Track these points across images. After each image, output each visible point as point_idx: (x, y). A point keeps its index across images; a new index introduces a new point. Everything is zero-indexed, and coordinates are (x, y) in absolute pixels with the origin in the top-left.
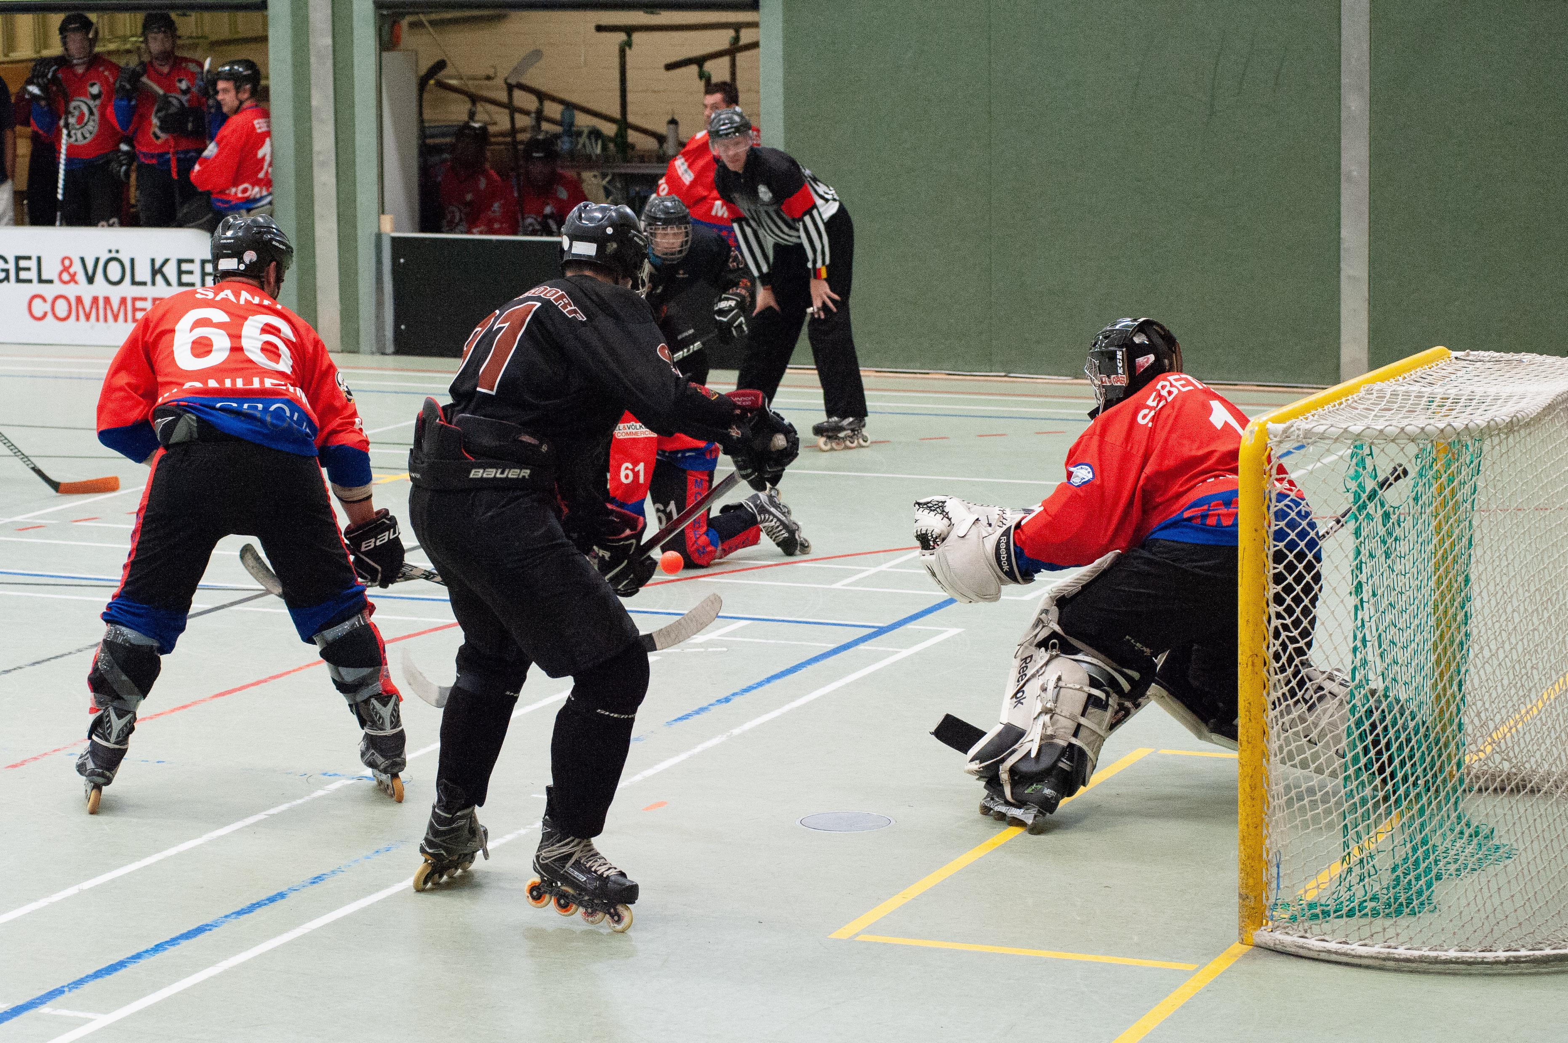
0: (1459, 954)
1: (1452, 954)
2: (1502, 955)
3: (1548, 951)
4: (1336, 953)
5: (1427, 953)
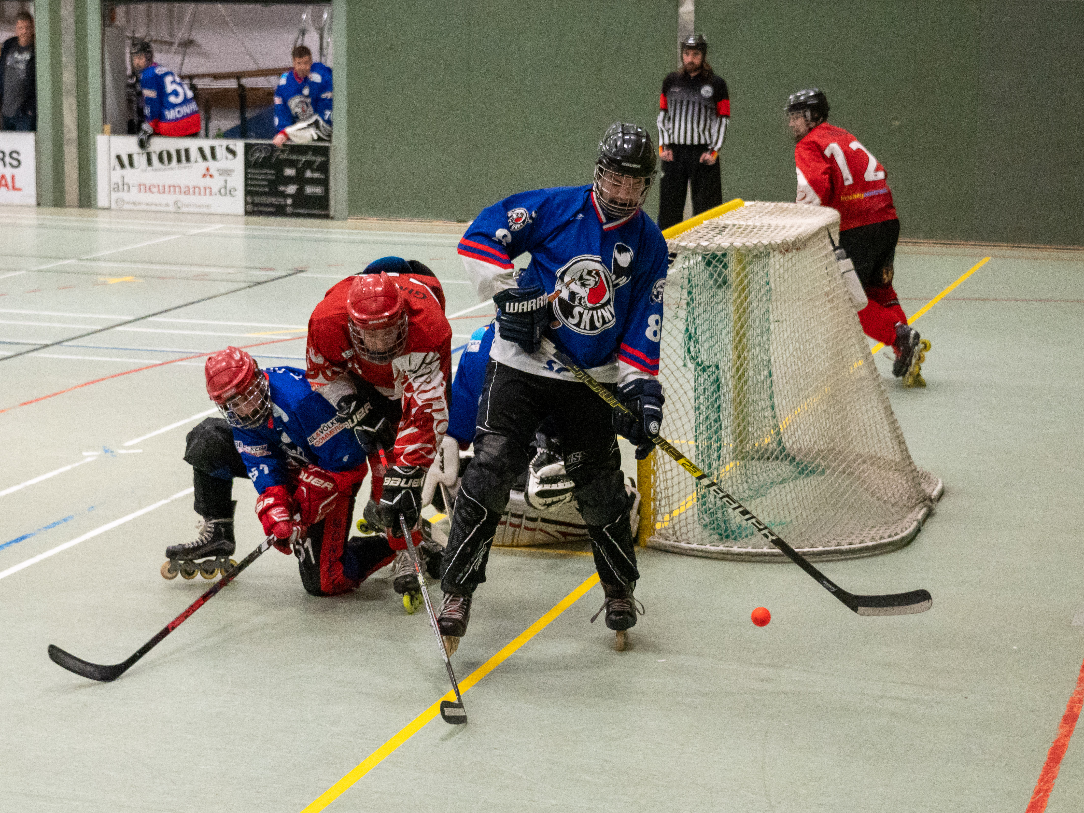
5: (751, 550)
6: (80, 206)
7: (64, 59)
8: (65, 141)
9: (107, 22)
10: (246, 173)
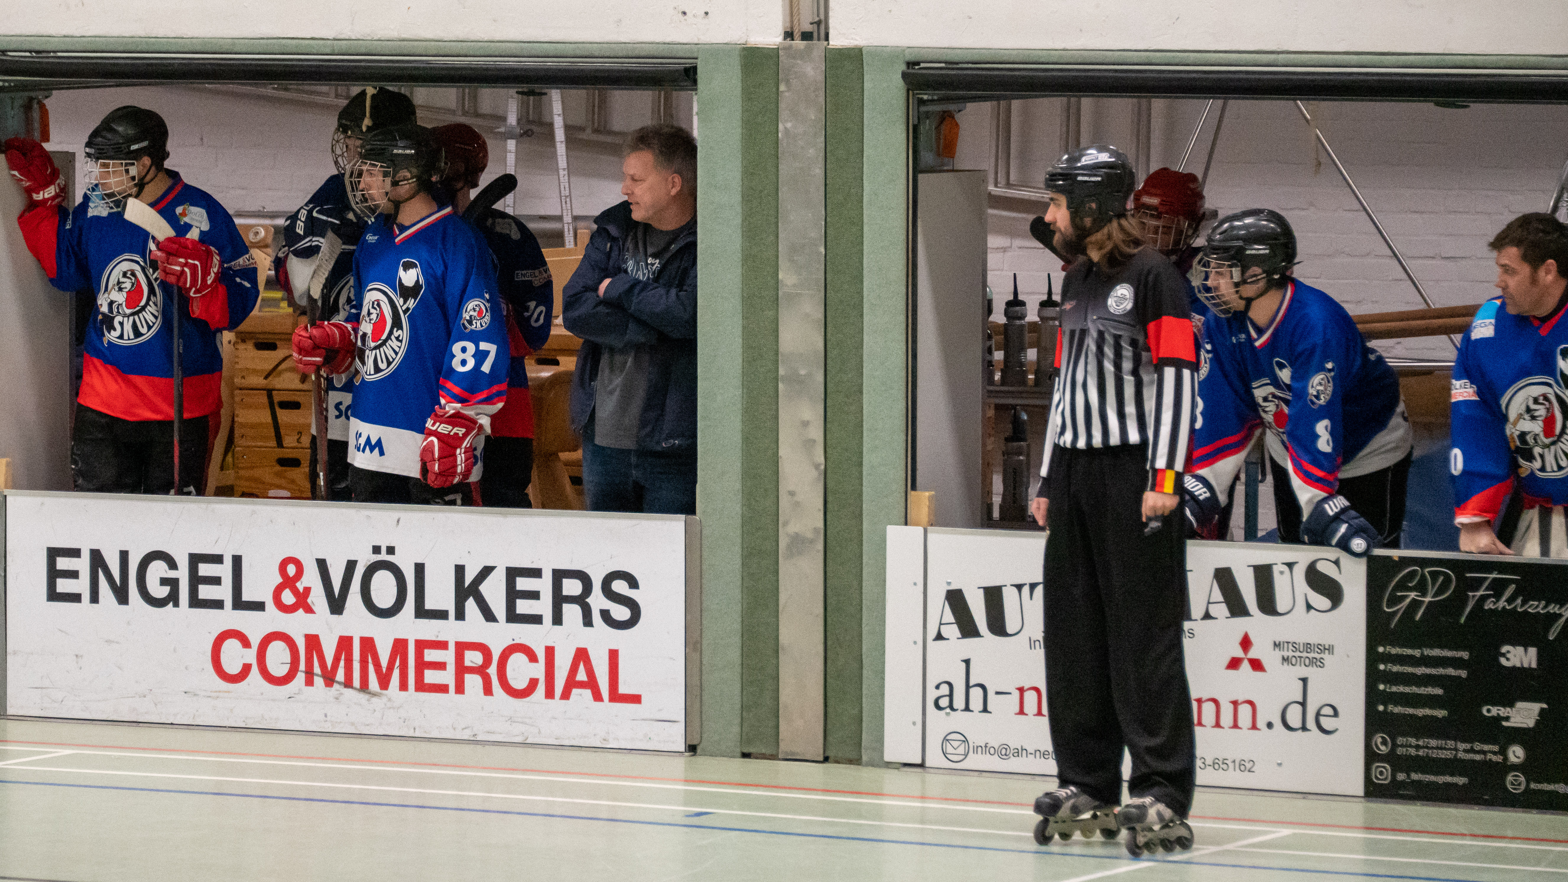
6: (826, 759)
7: (787, 277)
8: (783, 543)
9: (928, 157)
10: (1372, 658)
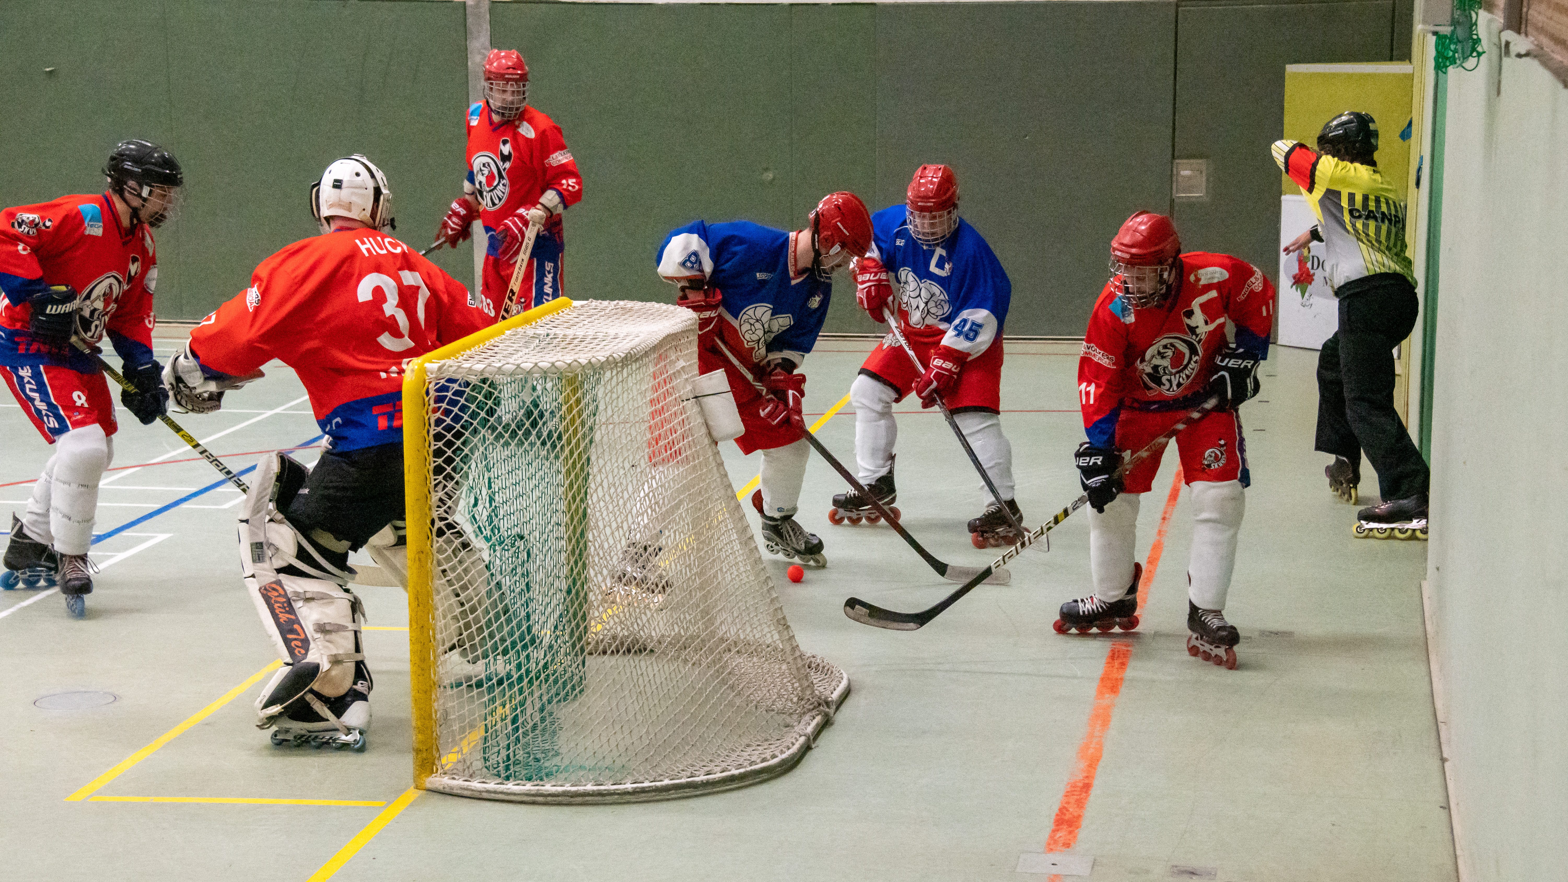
0: (596, 788)
1: (590, 787)
2: (629, 786)
3: (667, 782)
4: (495, 792)
5: (570, 788)
